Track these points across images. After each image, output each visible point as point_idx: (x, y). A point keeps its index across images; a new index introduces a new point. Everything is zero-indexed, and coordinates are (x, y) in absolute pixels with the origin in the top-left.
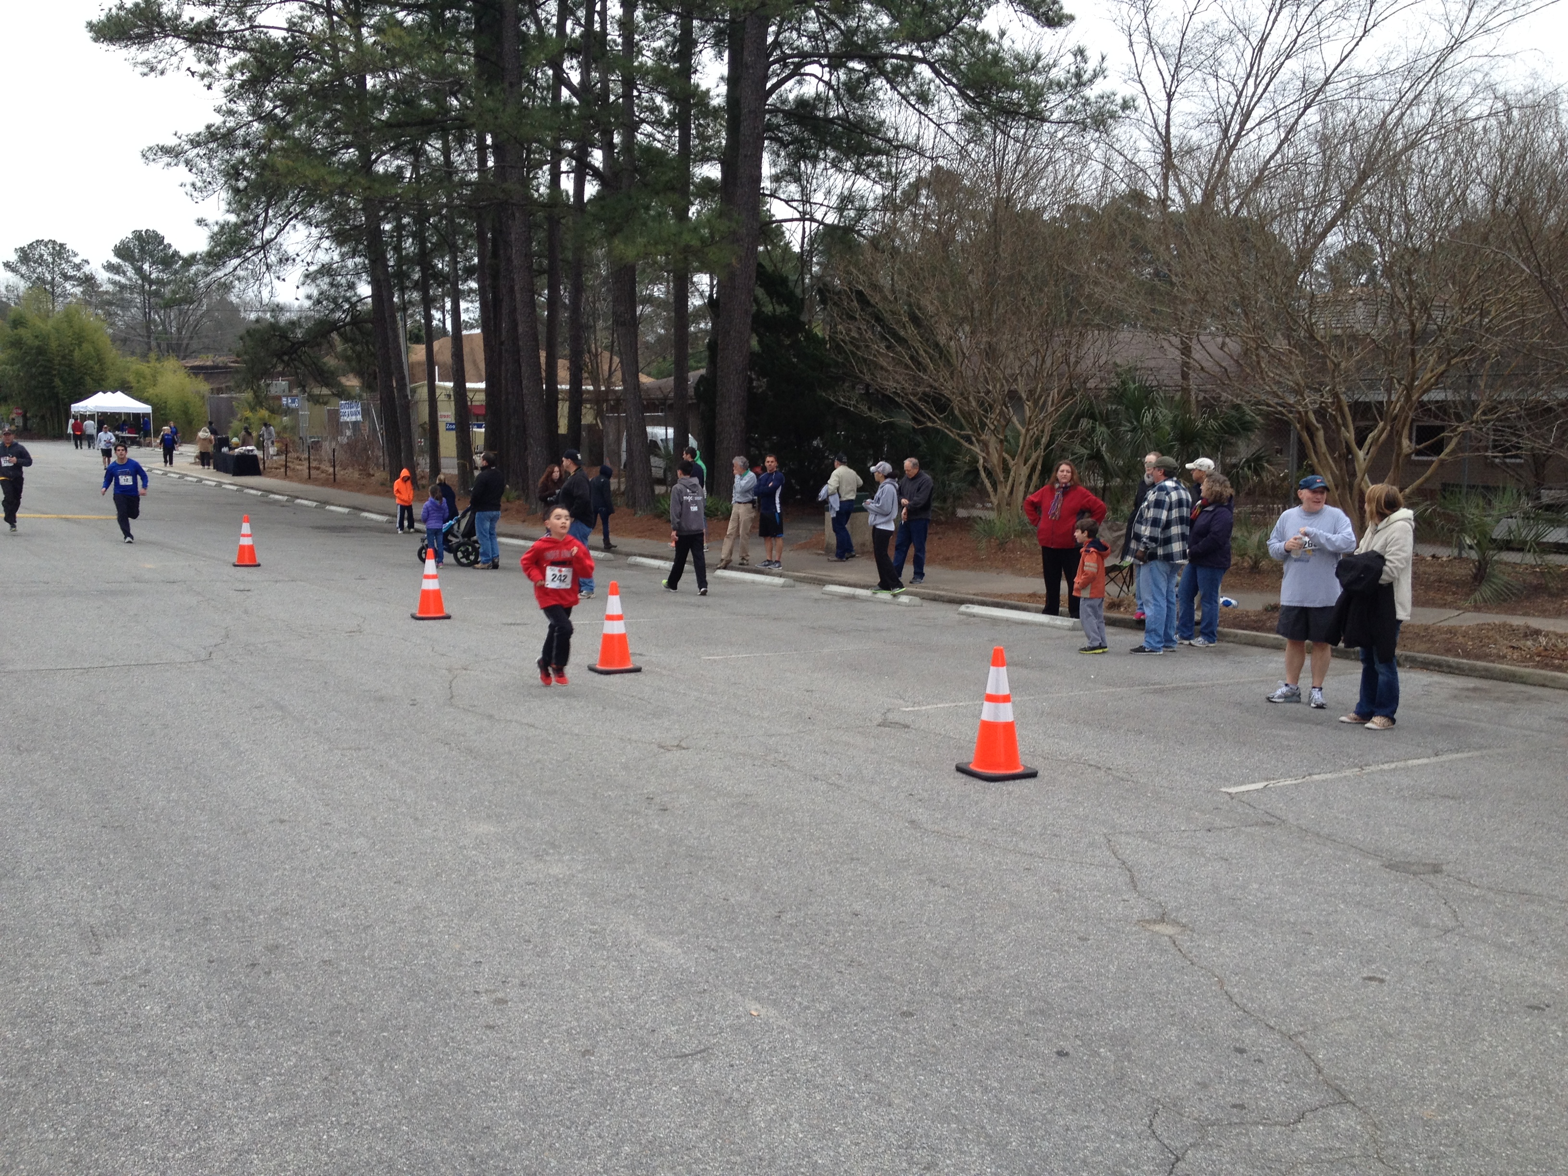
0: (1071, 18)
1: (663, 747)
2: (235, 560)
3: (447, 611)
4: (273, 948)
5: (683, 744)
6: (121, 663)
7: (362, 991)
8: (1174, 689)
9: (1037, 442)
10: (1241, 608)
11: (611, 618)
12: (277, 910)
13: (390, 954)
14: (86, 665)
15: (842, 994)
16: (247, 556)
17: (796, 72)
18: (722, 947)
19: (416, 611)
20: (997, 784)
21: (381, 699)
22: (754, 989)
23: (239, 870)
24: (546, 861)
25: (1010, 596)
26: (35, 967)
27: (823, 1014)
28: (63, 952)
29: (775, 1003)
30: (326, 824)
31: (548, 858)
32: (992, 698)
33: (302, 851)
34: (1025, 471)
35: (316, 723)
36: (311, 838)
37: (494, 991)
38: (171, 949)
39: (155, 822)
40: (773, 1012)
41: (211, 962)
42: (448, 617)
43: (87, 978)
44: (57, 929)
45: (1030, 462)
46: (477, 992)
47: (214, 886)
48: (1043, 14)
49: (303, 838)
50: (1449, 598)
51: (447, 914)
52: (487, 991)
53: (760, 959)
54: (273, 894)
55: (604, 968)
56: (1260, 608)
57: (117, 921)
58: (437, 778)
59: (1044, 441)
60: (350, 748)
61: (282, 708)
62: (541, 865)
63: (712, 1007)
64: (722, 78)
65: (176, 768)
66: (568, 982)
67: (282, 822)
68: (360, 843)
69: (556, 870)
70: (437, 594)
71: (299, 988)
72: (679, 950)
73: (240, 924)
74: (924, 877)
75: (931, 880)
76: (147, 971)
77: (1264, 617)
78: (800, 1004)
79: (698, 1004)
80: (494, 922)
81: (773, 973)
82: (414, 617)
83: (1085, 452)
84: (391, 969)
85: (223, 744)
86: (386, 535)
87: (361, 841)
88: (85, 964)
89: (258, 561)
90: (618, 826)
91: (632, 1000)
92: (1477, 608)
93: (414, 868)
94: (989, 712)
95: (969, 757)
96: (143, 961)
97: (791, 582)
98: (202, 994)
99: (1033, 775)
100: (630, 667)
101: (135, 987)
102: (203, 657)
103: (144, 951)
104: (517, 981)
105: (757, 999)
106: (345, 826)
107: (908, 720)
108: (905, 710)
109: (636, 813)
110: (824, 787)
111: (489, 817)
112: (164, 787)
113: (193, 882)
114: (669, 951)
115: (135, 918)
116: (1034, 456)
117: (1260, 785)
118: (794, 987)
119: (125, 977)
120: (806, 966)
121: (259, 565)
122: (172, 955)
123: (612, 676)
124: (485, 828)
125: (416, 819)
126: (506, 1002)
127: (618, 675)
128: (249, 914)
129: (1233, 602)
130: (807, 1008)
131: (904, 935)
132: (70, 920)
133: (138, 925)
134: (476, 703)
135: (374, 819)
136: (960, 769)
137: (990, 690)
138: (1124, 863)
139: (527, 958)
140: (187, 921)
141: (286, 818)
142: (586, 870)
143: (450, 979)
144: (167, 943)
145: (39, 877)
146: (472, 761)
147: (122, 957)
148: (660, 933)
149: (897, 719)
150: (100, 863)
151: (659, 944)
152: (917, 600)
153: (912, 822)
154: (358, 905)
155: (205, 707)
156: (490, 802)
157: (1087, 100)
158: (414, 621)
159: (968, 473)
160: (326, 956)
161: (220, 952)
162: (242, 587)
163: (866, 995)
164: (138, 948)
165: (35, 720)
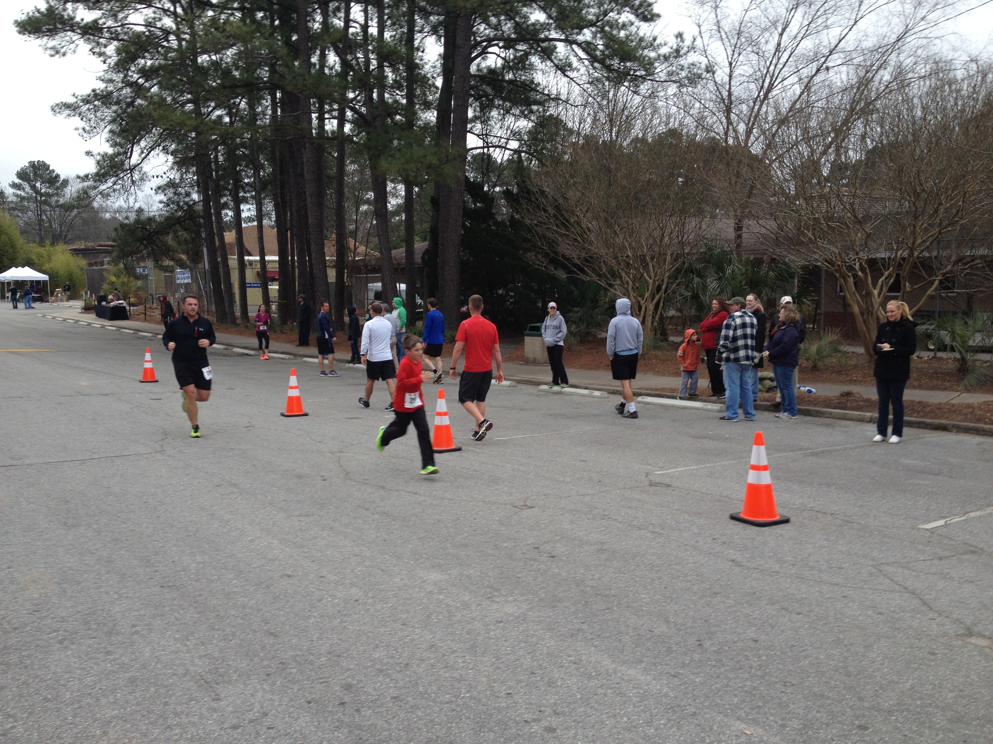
0: (658, 16)
1: (516, 507)
2: (141, 378)
3: (305, 410)
4: (348, 687)
5: (529, 504)
6: (104, 455)
7: (439, 724)
8: (823, 452)
9: (659, 288)
10: (819, 394)
11: (439, 414)
12: (330, 653)
13: (439, 689)
14: (80, 458)
15: (801, 711)
16: (149, 375)
17: (484, 53)
18: (680, 674)
19: (284, 411)
20: (767, 528)
21: (299, 477)
22: (732, 710)
23: (283, 619)
24: (497, 602)
25: (663, 389)
26: (176, 714)
27: (800, 730)
28: (191, 699)
29: (756, 722)
30: (322, 577)
31: (498, 600)
32: (755, 468)
33: (319, 601)
34: (651, 307)
35: (266, 497)
36: (319, 589)
37: (540, 720)
38: (272, 692)
39: (197, 581)
40: (760, 731)
41: (309, 702)
42: (306, 415)
43: (223, 723)
44: (175, 678)
45: (655, 301)
46: (526, 721)
47: (272, 634)
48: (642, 13)
49: (312, 589)
50: (947, 384)
51: (456, 651)
52: (534, 720)
53: (716, 683)
54: (320, 639)
55: (605, 695)
56: (838, 394)
57: (217, 668)
58: (377, 537)
59: (664, 287)
60: (301, 515)
61: (234, 485)
62: (495, 606)
63: (711, 728)
64: (440, 55)
65: (188, 536)
66: (589, 711)
67: (289, 576)
68: (355, 592)
69: (509, 609)
70: (298, 398)
71: (390, 724)
72: (649, 677)
73: (311, 667)
74: (777, 606)
75: (786, 610)
76: (265, 714)
77: (844, 401)
78: (776, 722)
79: (699, 725)
80: (498, 658)
81: (735, 696)
82: (283, 415)
83: (689, 294)
84: (448, 703)
85: (210, 515)
86: (227, 358)
87: (354, 590)
88: (215, 710)
89: (157, 378)
90: (531, 571)
91: (649, 723)
92: (968, 391)
93: (408, 612)
94: (752, 477)
95: (740, 509)
96: (257, 706)
97: (514, 383)
98: (319, 734)
99: (786, 521)
100: (453, 447)
101: (264, 729)
102: (159, 449)
103: (252, 695)
104: (548, 711)
105: (738, 718)
106: (335, 578)
107: (667, 481)
108: (658, 474)
109: (535, 560)
110: (649, 534)
111: (433, 567)
112: (187, 552)
113: (254, 631)
114: (642, 678)
115: (228, 665)
116: (657, 297)
117: (941, 522)
118: (759, 707)
119: (251, 721)
120: (755, 688)
121: (157, 381)
122: (276, 697)
123: (444, 454)
124: (434, 576)
125: (383, 570)
126: (554, 730)
127: (447, 453)
128: (311, 657)
129: (813, 390)
130: (784, 726)
131: (805, 657)
132: (181, 671)
133: (235, 672)
134: (366, 477)
135: (352, 571)
136: (734, 518)
137: (753, 462)
138: (905, 588)
139: (543, 689)
140: (270, 667)
141: (289, 573)
142: (531, 608)
143: (499, 710)
144: (267, 687)
145: (136, 632)
146: (393, 522)
147: (239, 702)
148: (624, 662)
149: (658, 480)
150: (176, 619)
151: (629, 672)
152: (605, 394)
153: (733, 561)
154: (388, 646)
155: (182, 487)
156: (426, 554)
157: (683, 67)
158: (284, 418)
159: (608, 309)
160: (394, 692)
161: (311, 693)
162: (154, 397)
163: (818, 712)
164: (246, 692)
165: (67, 502)
